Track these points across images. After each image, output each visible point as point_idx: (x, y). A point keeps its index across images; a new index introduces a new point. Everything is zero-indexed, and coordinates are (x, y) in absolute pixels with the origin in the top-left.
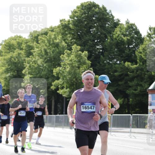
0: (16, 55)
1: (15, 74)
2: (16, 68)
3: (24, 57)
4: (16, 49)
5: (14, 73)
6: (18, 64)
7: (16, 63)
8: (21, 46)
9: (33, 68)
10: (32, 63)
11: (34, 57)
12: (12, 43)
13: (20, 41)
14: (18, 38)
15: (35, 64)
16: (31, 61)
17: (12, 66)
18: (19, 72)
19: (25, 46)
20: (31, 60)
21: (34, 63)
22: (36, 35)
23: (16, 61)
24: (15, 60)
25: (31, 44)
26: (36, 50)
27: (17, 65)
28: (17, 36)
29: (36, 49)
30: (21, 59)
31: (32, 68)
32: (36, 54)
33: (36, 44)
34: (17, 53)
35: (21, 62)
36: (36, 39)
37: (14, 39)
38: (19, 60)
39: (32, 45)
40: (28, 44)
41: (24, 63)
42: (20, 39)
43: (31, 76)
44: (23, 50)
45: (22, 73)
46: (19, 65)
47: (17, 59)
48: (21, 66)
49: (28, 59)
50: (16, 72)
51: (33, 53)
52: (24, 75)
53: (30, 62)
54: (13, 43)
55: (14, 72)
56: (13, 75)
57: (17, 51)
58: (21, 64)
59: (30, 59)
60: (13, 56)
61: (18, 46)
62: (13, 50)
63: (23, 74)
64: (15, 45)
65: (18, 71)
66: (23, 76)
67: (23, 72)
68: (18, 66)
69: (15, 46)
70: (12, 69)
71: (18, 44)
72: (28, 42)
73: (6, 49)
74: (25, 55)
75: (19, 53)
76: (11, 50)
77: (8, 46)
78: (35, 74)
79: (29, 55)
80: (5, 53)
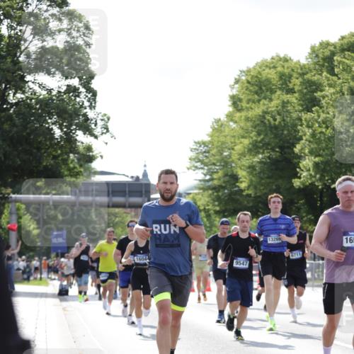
0: (277, 107)
1: (274, 155)
2: (277, 141)
3: (296, 111)
4: (276, 92)
5: (272, 153)
6: (283, 130)
7: (276, 127)
8: (290, 82)
9: (323, 138)
10: (319, 126)
11: (323, 112)
12: (264, 75)
13: (286, 71)
14: (281, 62)
15: (327, 127)
16: (316, 121)
17: (266, 135)
18: (286, 150)
19: (299, 83)
20: (316, 117)
21: (324, 126)
22: (327, 53)
23: (277, 123)
24: (275, 120)
25: (315, 78)
26: (329, 91)
27: (281, 132)
28: (277, 58)
29: (327, 88)
30: (291, 117)
31: (319, 138)
32: (328, 103)
33: (326, 77)
34: (278, 102)
35: (289, 124)
36: (326, 64)
37: (272, 65)
38: (284, 120)
39: (318, 80)
40: (307, 76)
41: (299, 127)
42: (286, 65)
43: (317, 159)
44: (295, 92)
45: (294, 153)
46: (285, 132)
47: (278, 117)
48: (289, 134)
49: (309, 115)
50: (277, 150)
51: (320, 101)
52: (300, 157)
53: (313, 124)
54: (269, 76)
55: (273, 149)
56: (269, 158)
57: (279, 98)
58: (290, 128)
59: (313, 115)
60: (270, 109)
61: (282, 85)
62: (268, 93)
63: (297, 154)
64: (275, 82)
65: (282, 148)
66: (296, 161)
67: (297, 149)
68: (283, 134)
69: (273, 85)
70: (268, 144)
71: (281, 78)
72: (307, 73)
73: (250, 91)
74: (299, 105)
75: (283, 102)
76: (263, 95)
77: (257, 85)
78: (326, 154)
79: (310, 105)
80: (248, 101)
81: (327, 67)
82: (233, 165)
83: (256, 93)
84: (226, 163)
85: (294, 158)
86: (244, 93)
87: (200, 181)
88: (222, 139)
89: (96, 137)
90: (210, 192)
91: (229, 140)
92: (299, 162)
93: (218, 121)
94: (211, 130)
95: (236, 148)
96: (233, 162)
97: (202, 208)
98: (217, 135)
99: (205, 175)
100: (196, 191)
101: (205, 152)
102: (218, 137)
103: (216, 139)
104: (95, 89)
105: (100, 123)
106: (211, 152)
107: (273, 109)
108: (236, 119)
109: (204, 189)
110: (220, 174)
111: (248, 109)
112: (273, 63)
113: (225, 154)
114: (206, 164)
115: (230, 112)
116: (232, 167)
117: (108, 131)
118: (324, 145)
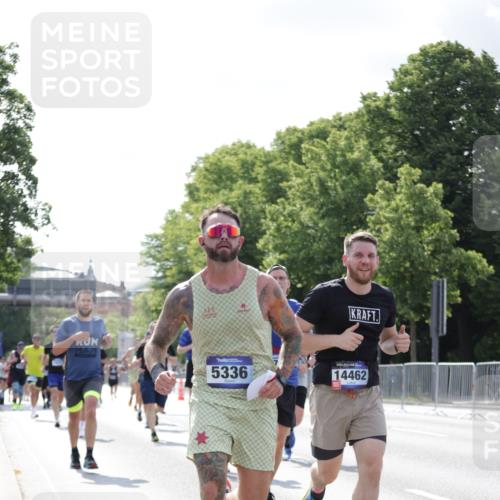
0: (238, 198)
3: (260, 203)
4: (236, 181)
9: (288, 233)
10: (286, 220)
11: (289, 204)
12: (224, 162)
13: (249, 158)
14: (243, 149)
15: (293, 221)
16: (282, 214)
18: (249, 246)
19: (263, 172)
20: (281, 210)
21: (290, 219)
22: (294, 139)
25: (282, 167)
26: (295, 181)
28: (239, 144)
29: (294, 178)
30: (254, 209)
31: (285, 233)
32: (294, 195)
33: (293, 166)
34: (240, 192)
35: (252, 217)
36: (293, 152)
37: (233, 152)
38: (245, 213)
39: (284, 168)
40: (273, 165)
42: (249, 152)
43: (282, 257)
44: (258, 182)
45: (256, 247)
47: (239, 209)
48: (252, 227)
51: (286, 192)
52: (263, 253)
53: (278, 218)
54: (230, 164)
57: (240, 188)
58: (252, 221)
59: (277, 207)
60: (230, 200)
61: (244, 173)
62: (229, 183)
66: (258, 257)
67: (260, 244)
69: (234, 173)
71: (243, 166)
72: (271, 161)
73: (209, 180)
74: (263, 196)
75: (245, 193)
76: (222, 185)
77: (216, 173)
78: (293, 251)
79: (275, 196)
80: (206, 191)
81: (294, 155)
82: (189, 261)
83: (215, 182)
84: (180, 258)
85: (257, 254)
86: (201, 182)
87: (153, 278)
88: (177, 232)
89: (36, 228)
90: (163, 290)
91: (184, 233)
92: (263, 259)
93: (172, 212)
94: (164, 222)
95: (192, 242)
96: (188, 257)
97: (154, 308)
98: (171, 227)
99: (158, 272)
100: (147, 290)
101: (157, 246)
102: (172, 230)
103: (169, 232)
104: (36, 175)
105: (41, 213)
106: (165, 246)
107: (234, 200)
108: (192, 210)
109: (156, 287)
110: (174, 270)
111: (205, 200)
112: (233, 149)
113: (180, 248)
114: (158, 260)
115: (186, 203)
116: (187, 264)
117: (49, 222)
118: (290, 240)
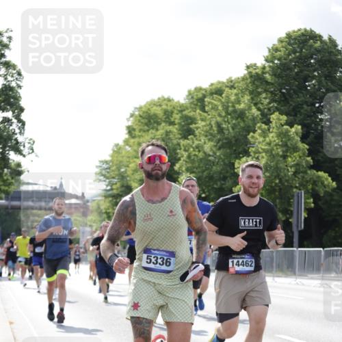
3: (176, 139)
4: (161, 124)
8: (172, 117)
10: (194, 151)
11: (197, 139)
12: (152, 111)
13: (169, 108)
14: (165, 102)
15: (199, 151)
16: (191, 146)
19: (178, 118)
20: (191, 144)
22: (200, 95)
25: (191, 114)
26: (201, 124)
28: (162, 99)
29: (200, 122)
30: (172, 143)
31: (193, 159)
32: (200, 133)
33: (199, 114)
34: (163, 131)
35: (171, 148)
36: (199, 104)
37: (158, 104)
39: (193, 115)
40: (185, 113)
41: (178, 151)
42: (169, 104)
44: (175, 124)
45: (174, 169)
49: (186, 142)
51: (194, 131)
52: (178, 174)
53: (189, 149)
54: (156, 112)
57: (163, 129)
59: (189, 142)
60: (157, 136)
61: (166, 118)
62: (155, 125)
63: (176, 171)
64: (160, 117)
67: (177, 167)
69: (159, 119)
71: (165, 113)
72: (184, 110)
74: (178, 134)
75: (167, 132)
76: (151, 126)
77: (147, 119)
80: (140, 131)
81: (200, 106)
83: (146, 124)
84: (122, 177)
85: (174, 174)
86: (136, 125)
87: (104, 190)
88: (120, 159)
89: (24, 156)
90: (110, 199)
91: (125, 159)
92: (178, 177)
93: (117, 145)
94: (112, 152)
95: (130, 166)
96: (128, 176)
97: (104, 211)
98: (116, 155)
99: (107, 186)
101: (107, 169)
103: (115, 158)
104: (24, 120)
105: (27, 146)
106: (112, 169)
107: (159, 137)
108: (131, 144)
109: (106, 197)
110: (118, 185)
111: (139, 137)
112: (159, 102)
113: (122, 170)
114: (108, 178)
115: (126, 139)
116: (127, 180)
117: (33, 152)
118: (197, 164)
